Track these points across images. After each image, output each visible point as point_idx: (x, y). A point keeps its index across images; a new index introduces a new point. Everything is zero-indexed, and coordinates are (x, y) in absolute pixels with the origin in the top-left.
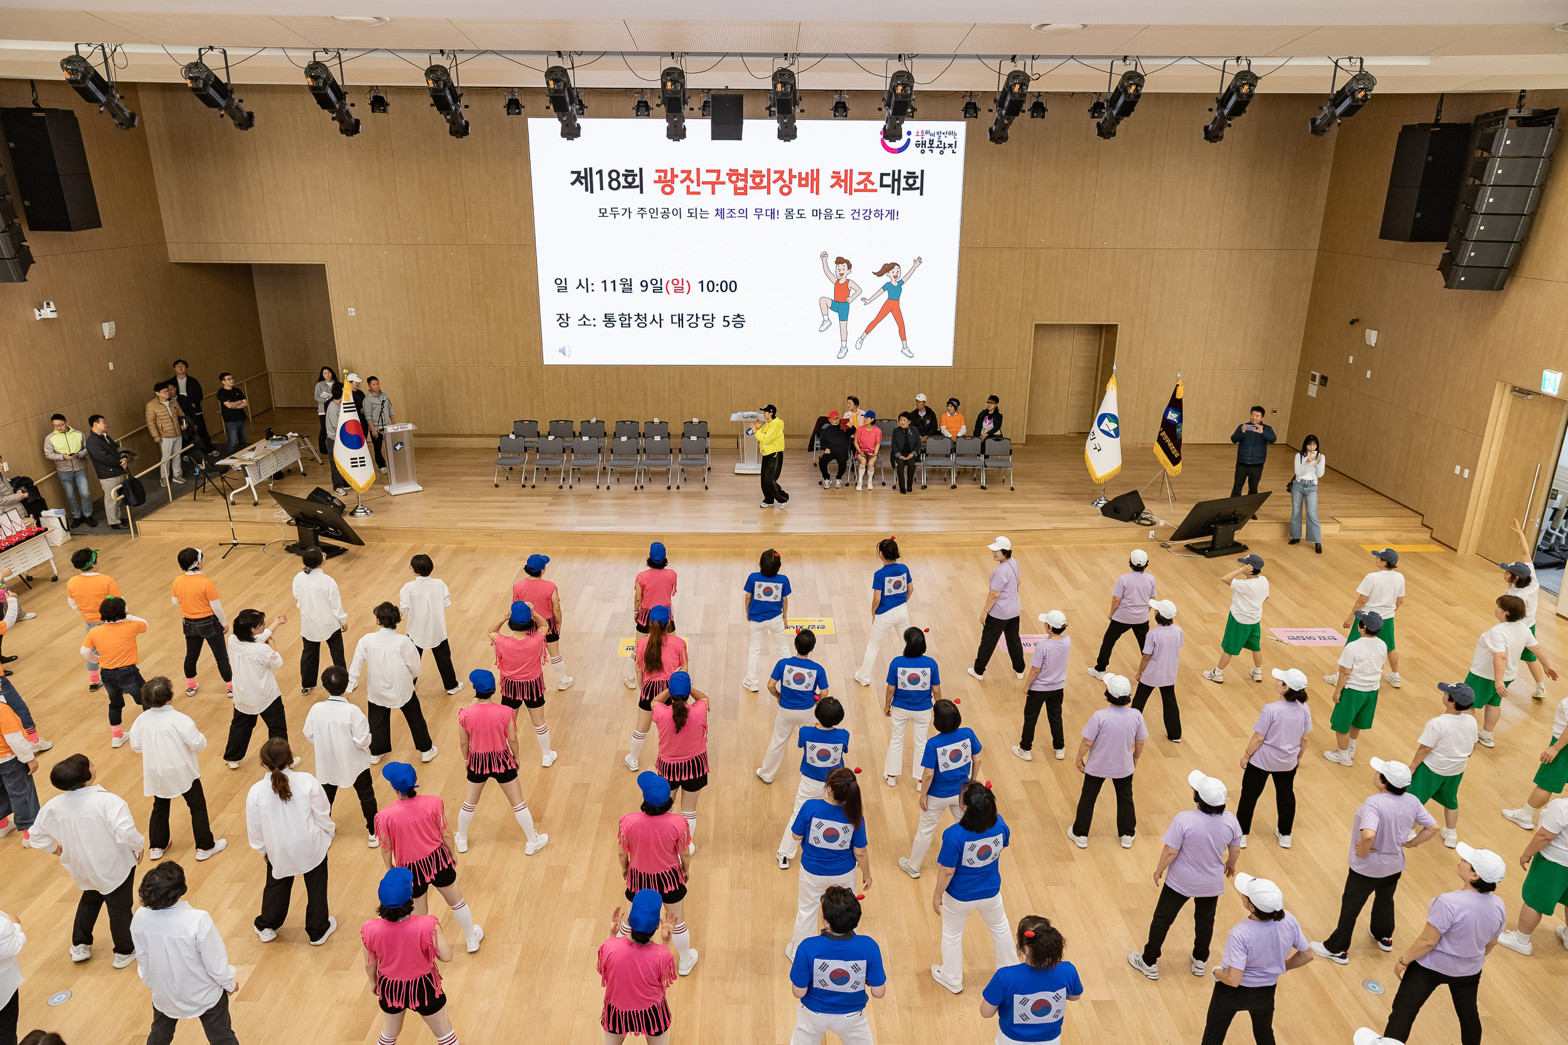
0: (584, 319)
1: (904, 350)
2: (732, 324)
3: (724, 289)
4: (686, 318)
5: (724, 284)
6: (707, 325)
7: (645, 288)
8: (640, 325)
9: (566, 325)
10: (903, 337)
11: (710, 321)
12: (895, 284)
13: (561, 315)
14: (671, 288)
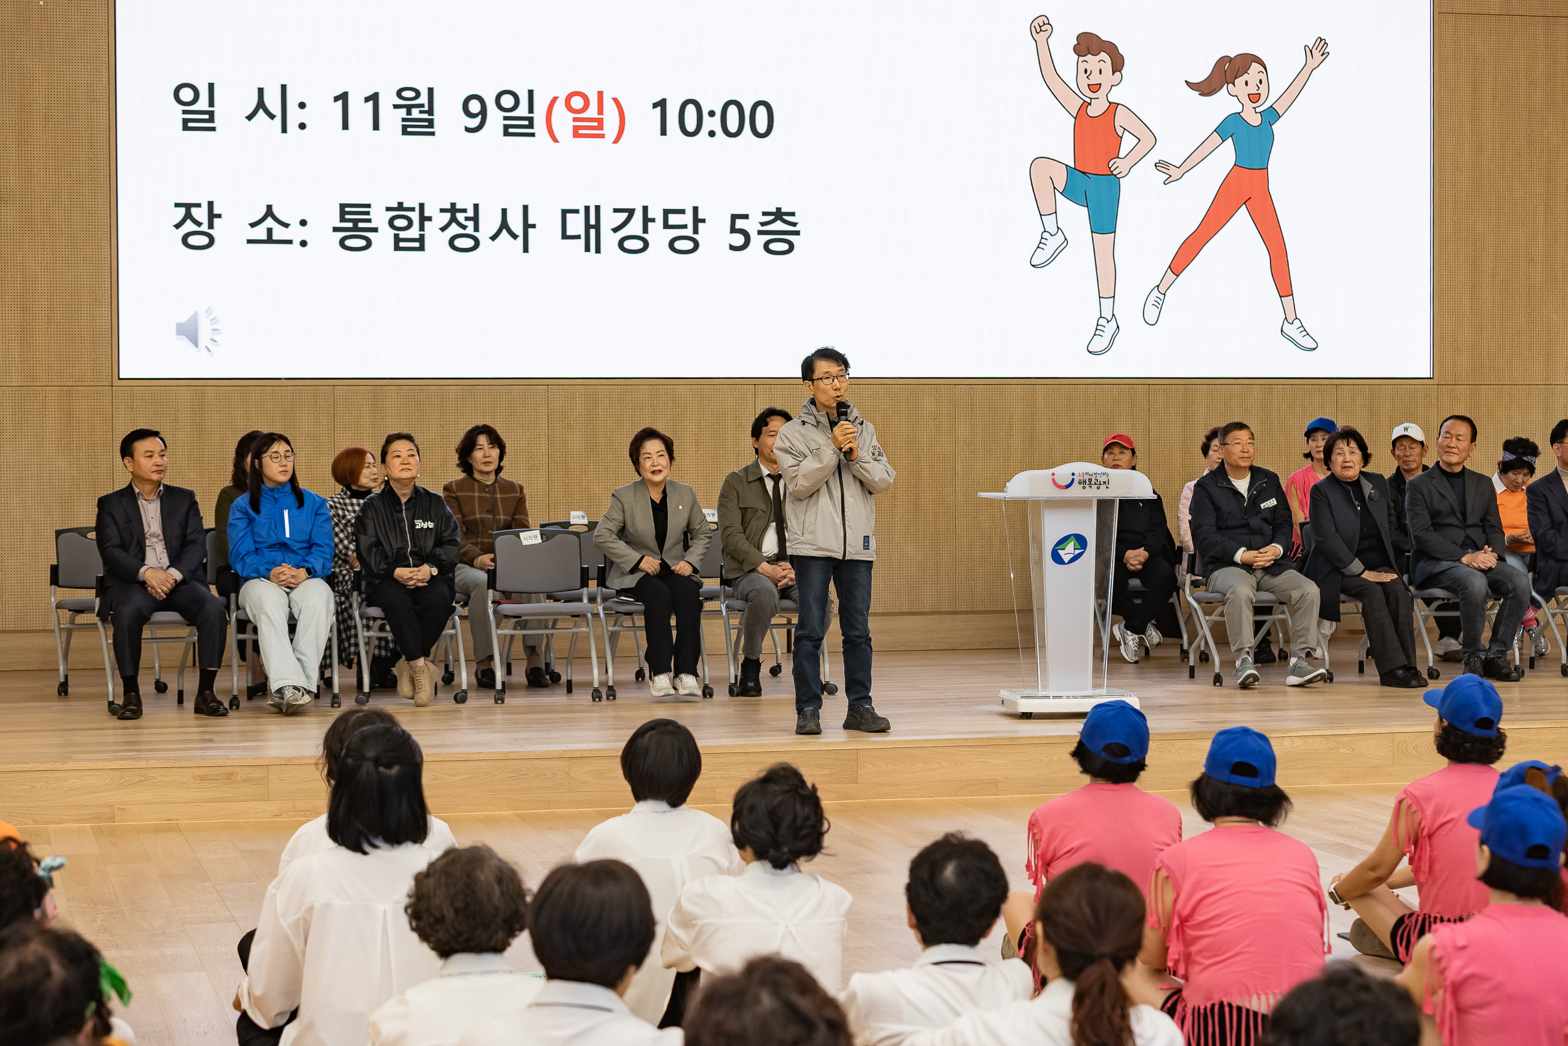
0: (269, 222)
1: (1288, 328)
2: (757, 241)
3: (733, 127)
4: (610, 220)
5: (733, 113)
6: (679, 245)
7: (478, 120)
8: (459, 243)
9: (204, 240)
10: (1284, 288)
11: (689, 232)
12: (1255, 120)
13: (188, 207)
14: (563, 121)
